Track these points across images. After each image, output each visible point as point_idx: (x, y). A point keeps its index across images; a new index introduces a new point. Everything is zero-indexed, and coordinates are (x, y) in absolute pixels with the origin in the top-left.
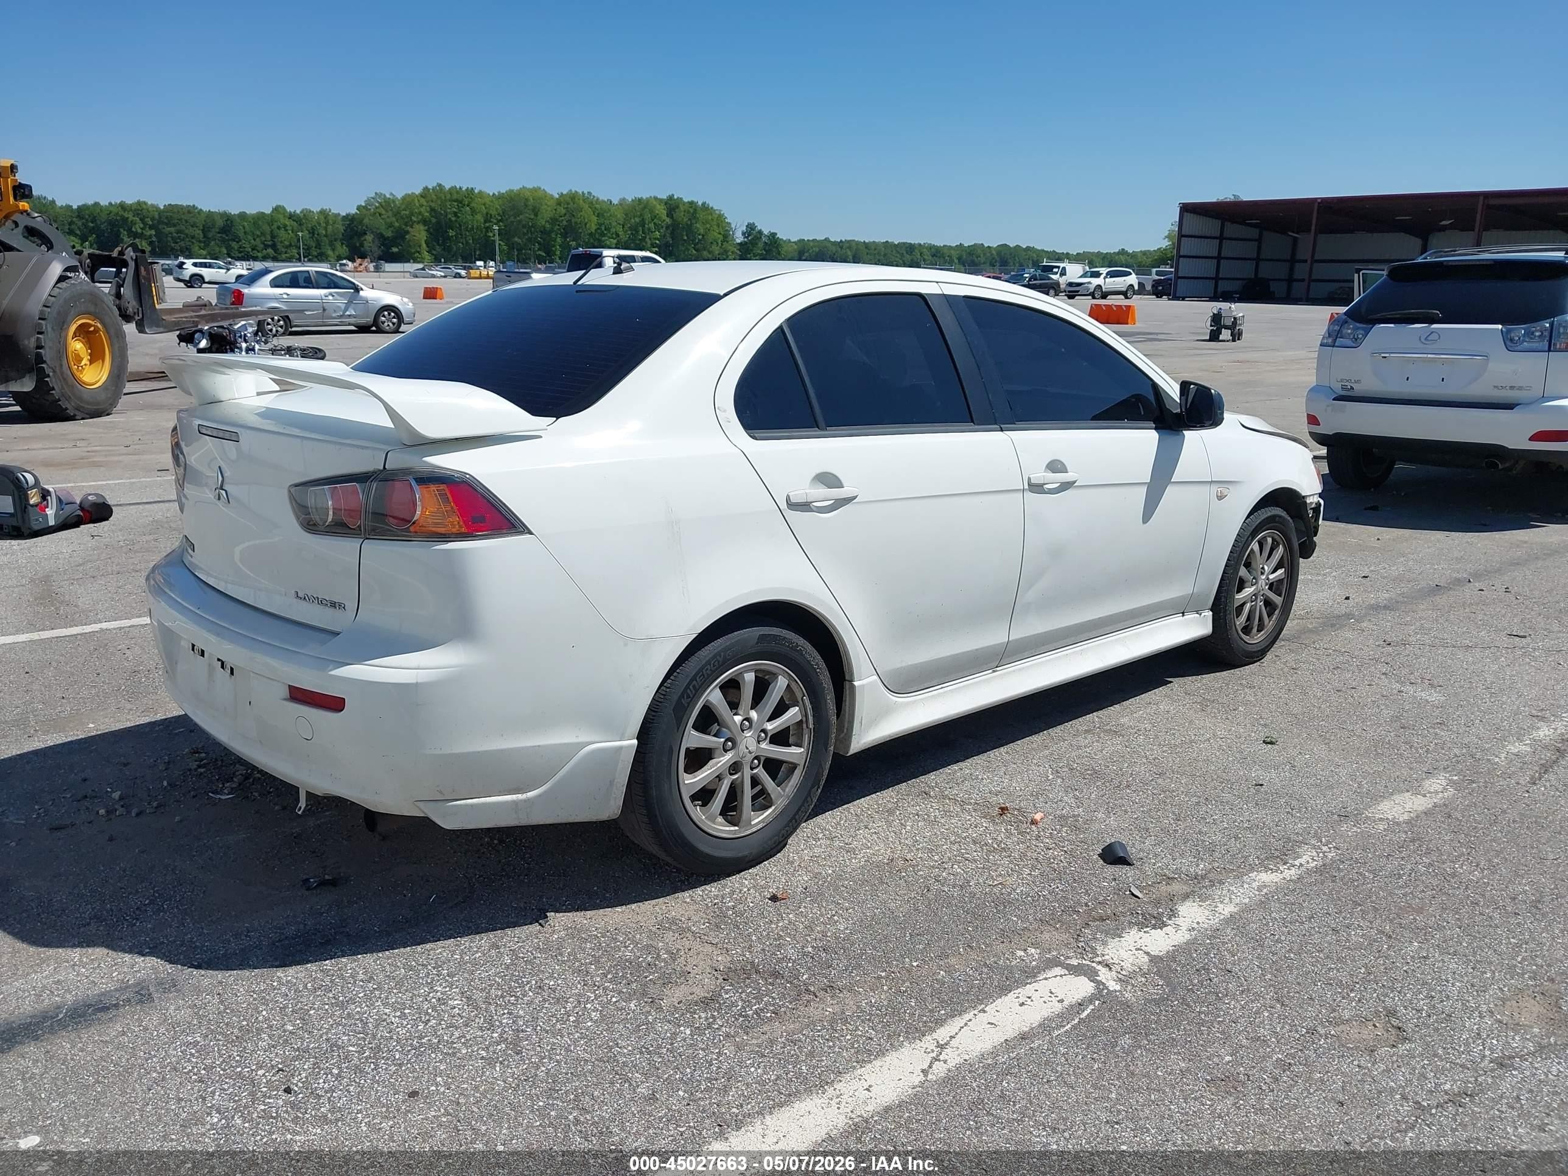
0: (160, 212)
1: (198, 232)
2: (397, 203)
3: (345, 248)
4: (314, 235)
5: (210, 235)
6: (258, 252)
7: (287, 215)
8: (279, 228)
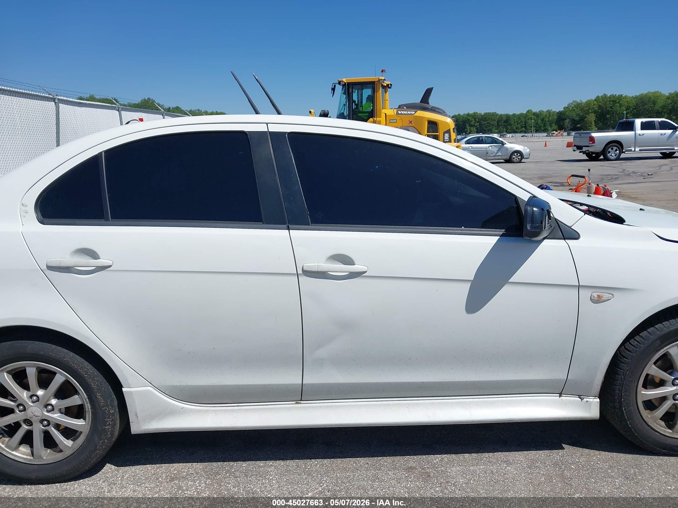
0: (482, 116)
1: (495, 123)
2: (583, 104)
3: (556, 126)
4: (543, 121)
5: (500, 124)
6: (519, 129)
7: (533, 113)
8: (528, 119)
